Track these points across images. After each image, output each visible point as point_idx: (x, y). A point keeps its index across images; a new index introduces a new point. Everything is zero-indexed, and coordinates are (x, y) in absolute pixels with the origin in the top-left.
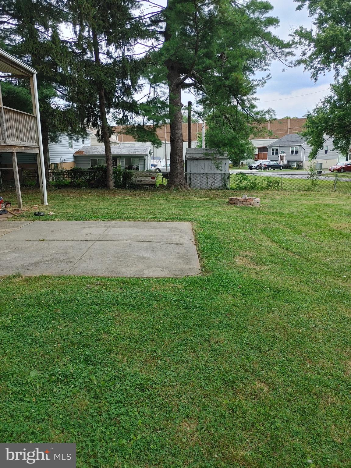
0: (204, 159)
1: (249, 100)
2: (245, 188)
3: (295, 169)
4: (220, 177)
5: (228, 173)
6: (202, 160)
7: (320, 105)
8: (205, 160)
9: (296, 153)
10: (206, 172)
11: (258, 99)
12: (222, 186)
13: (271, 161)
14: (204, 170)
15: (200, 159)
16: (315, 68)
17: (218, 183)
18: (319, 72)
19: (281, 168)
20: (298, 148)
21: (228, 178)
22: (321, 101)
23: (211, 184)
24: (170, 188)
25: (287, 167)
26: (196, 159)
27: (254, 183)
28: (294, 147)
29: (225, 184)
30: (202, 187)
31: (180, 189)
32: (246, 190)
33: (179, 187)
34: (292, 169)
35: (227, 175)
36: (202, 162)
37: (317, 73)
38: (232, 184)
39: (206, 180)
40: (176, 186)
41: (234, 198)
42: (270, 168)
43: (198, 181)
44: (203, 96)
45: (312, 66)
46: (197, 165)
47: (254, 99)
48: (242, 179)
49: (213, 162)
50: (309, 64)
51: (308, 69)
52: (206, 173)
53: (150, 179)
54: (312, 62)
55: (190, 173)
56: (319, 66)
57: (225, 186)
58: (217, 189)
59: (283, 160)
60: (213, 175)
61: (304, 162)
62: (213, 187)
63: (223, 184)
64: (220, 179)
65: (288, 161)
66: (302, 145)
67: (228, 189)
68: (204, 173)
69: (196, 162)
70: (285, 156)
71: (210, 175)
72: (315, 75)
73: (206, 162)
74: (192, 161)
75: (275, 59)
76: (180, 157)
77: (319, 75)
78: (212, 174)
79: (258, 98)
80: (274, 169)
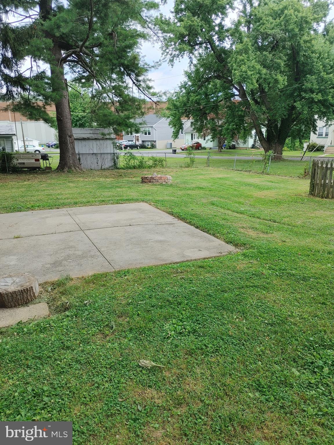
0: (93, 139)
1: (144, 81)
2: (134, 167)
3: (150, 148)
4: (109, 157)
5: (117, 153)
6: (89, 141)
7: (178, 90)
8: (93, 141)
9: (149, 134)
10: (95, 152)
11: (153, 81)
12: (112, 166)
13: (128, 141)
14: (93, 150)
15: (88, 140)
16: (171, 54)
17: (108, 163)
18: (175, 58)
19: (139, 148)
20: (150, 129)
21: (117, 158)
22: (178, 86)
23: (101, 165)
24: (64, 170)
25: (143, 147)
26: (84, 139)
27: (141, 162)
28: (147, 128)
29: (115, 164)
30: (93, 168)
31: (75, 171)
32: (135, 168)
33: (73, 168)
34: (148, 148)
35: (116, 155)
36: (91, 143)
37: (173, 59)
38: (121, 163)
39: (95, 161)
40: (70, 168)
41: (149, 176)
42: (129, 148)
43: (87, 163)
44: (80, 74)
45: (168, 53)
46: (85, 145)
47: (149, 80)
48: (131, 159)
49: (111, 142)
50: (165, 50)
51: (165, 55)
52: (96, 154)
53: (33, 161)
54: (167, 48)
55: (79, 154)
56: (174, 53)
57: (115, 166)
58: (108, 169)
59: (138, 140)
60: (103, 155)
61: (157, 142)
62: (103, 167)
63: (113, 164)
64: (109, 159)
65: (143, 141)
66: (154, 126)
67: (119, 169)
68: (93, 154)
69: (84, 143)
70: (139, 137)
71: (99, 155)
72: (172, 61)
73: (94, 142)
74: (80, 142)
75: (157, 42)
76: (70, 137)
77: (175, 61)
78: (101, 154)
79: (153, 79)
80: (132, 149)
